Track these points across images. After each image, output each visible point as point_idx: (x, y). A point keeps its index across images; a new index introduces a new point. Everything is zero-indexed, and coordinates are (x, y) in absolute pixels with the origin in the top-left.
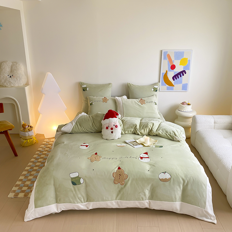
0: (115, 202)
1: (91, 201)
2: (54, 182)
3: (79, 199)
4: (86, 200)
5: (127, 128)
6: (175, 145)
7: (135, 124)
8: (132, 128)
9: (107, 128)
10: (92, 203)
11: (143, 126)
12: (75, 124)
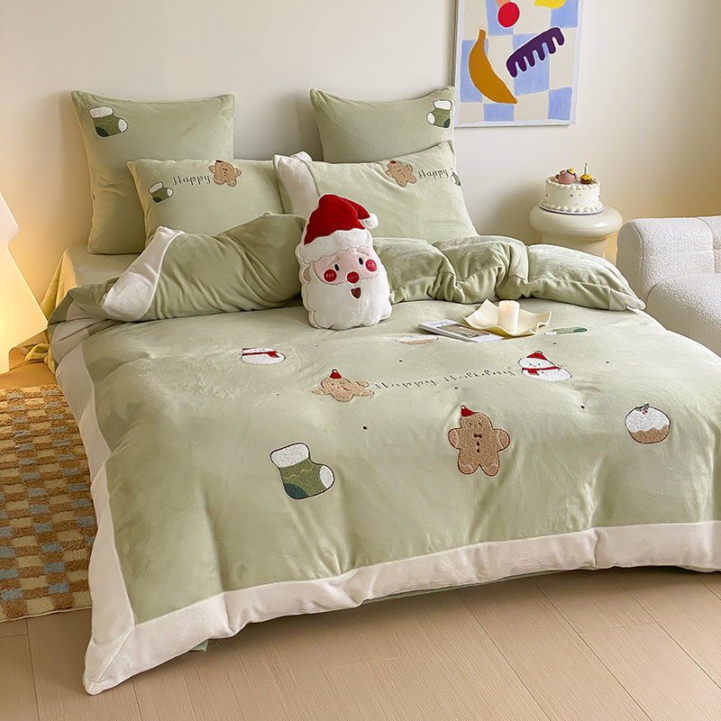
0: (469, 551)
1: (369, 561)
3: (321, 556)
4: (347, 560)
5: (403, 276)
6: (622, 324)
8: (425, 273)
9: (330, 276)
10: (375, 570)
11: (472, 262)
12: (161, 275)
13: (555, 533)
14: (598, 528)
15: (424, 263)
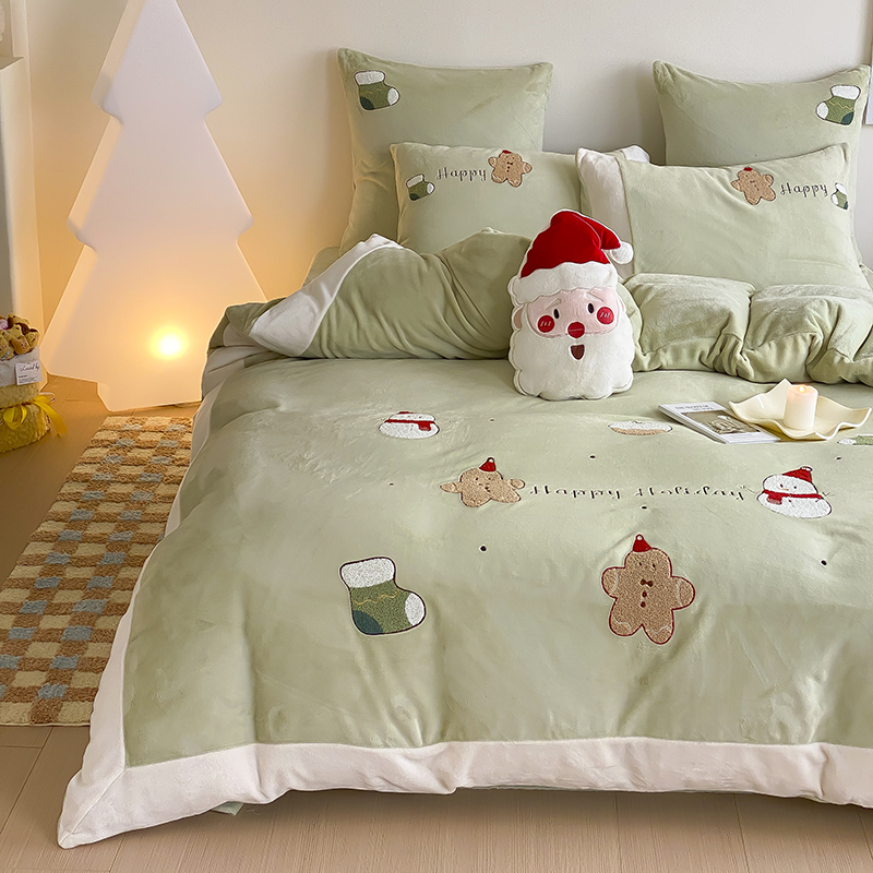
0: (614, 746)
1: (463, 735)
2: (247, 614)
3: (394, 717)
4: (434, 728)
5: (667, 334)
7: (723, 311)
8: (699, 332)
9: (546, 324)
10: (471, 748)
11: (774, 324)
12: (335, 301)
13: (751, 741)
14: (825, 745)
15: (701, 317)
